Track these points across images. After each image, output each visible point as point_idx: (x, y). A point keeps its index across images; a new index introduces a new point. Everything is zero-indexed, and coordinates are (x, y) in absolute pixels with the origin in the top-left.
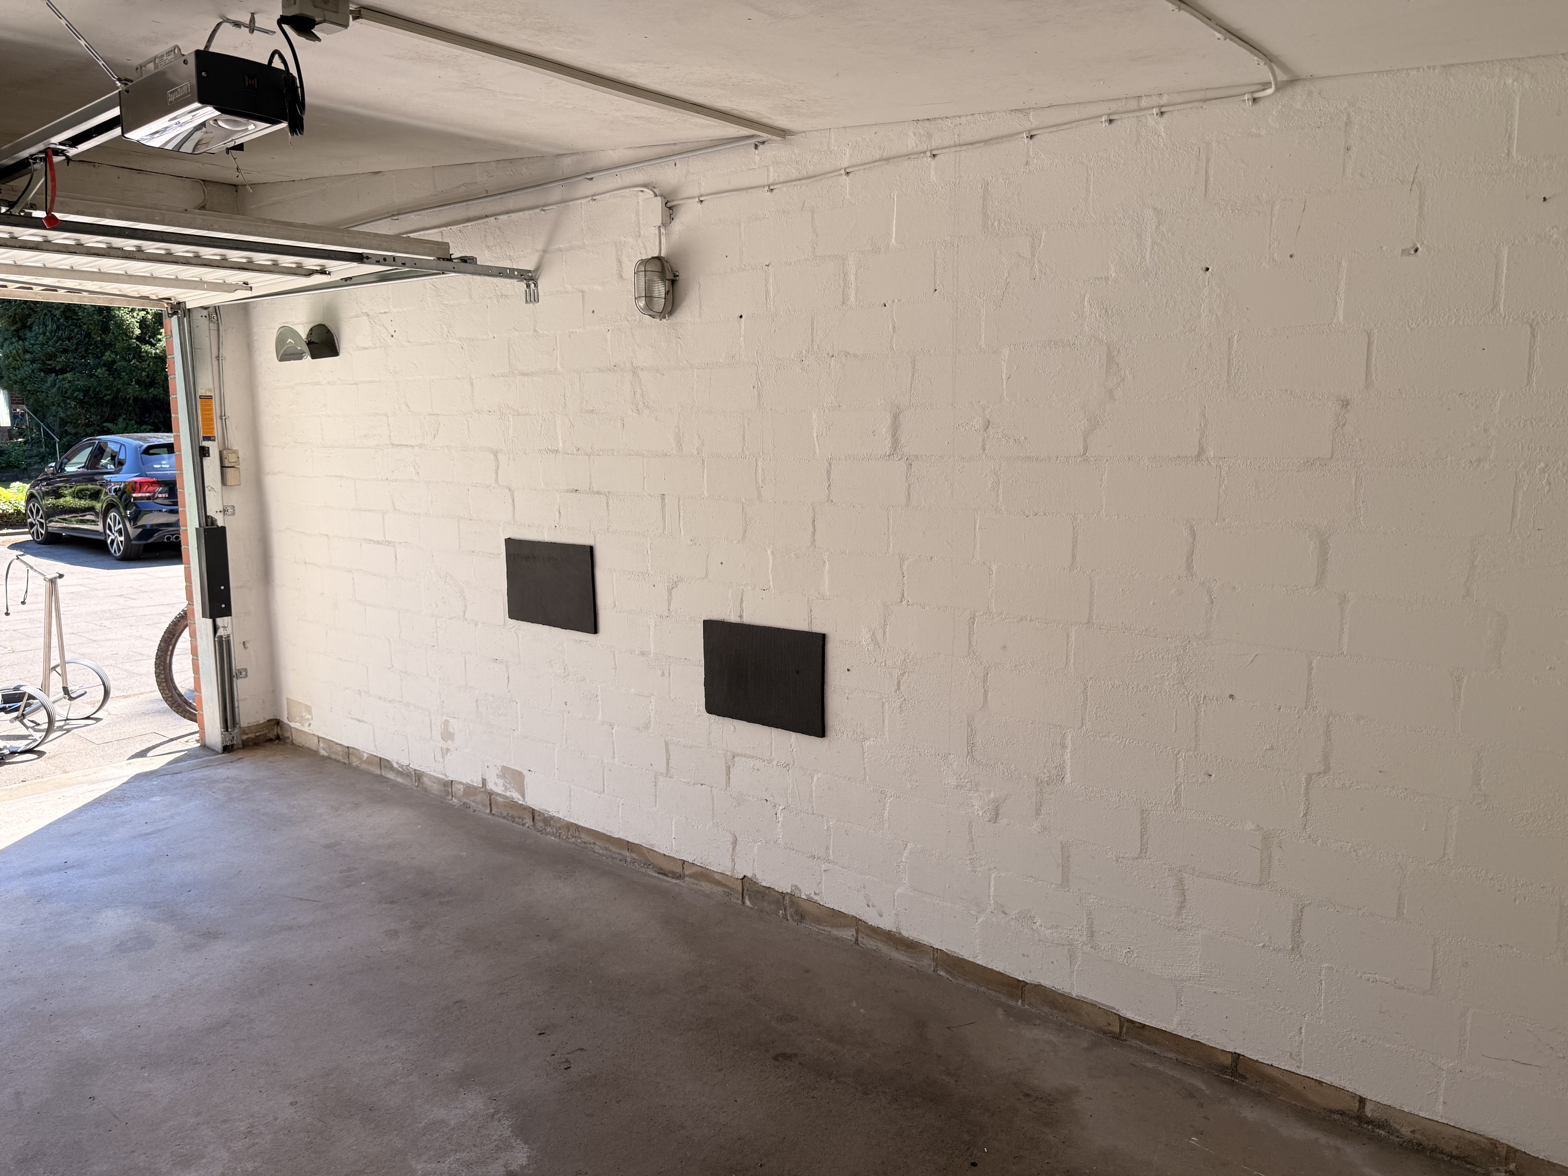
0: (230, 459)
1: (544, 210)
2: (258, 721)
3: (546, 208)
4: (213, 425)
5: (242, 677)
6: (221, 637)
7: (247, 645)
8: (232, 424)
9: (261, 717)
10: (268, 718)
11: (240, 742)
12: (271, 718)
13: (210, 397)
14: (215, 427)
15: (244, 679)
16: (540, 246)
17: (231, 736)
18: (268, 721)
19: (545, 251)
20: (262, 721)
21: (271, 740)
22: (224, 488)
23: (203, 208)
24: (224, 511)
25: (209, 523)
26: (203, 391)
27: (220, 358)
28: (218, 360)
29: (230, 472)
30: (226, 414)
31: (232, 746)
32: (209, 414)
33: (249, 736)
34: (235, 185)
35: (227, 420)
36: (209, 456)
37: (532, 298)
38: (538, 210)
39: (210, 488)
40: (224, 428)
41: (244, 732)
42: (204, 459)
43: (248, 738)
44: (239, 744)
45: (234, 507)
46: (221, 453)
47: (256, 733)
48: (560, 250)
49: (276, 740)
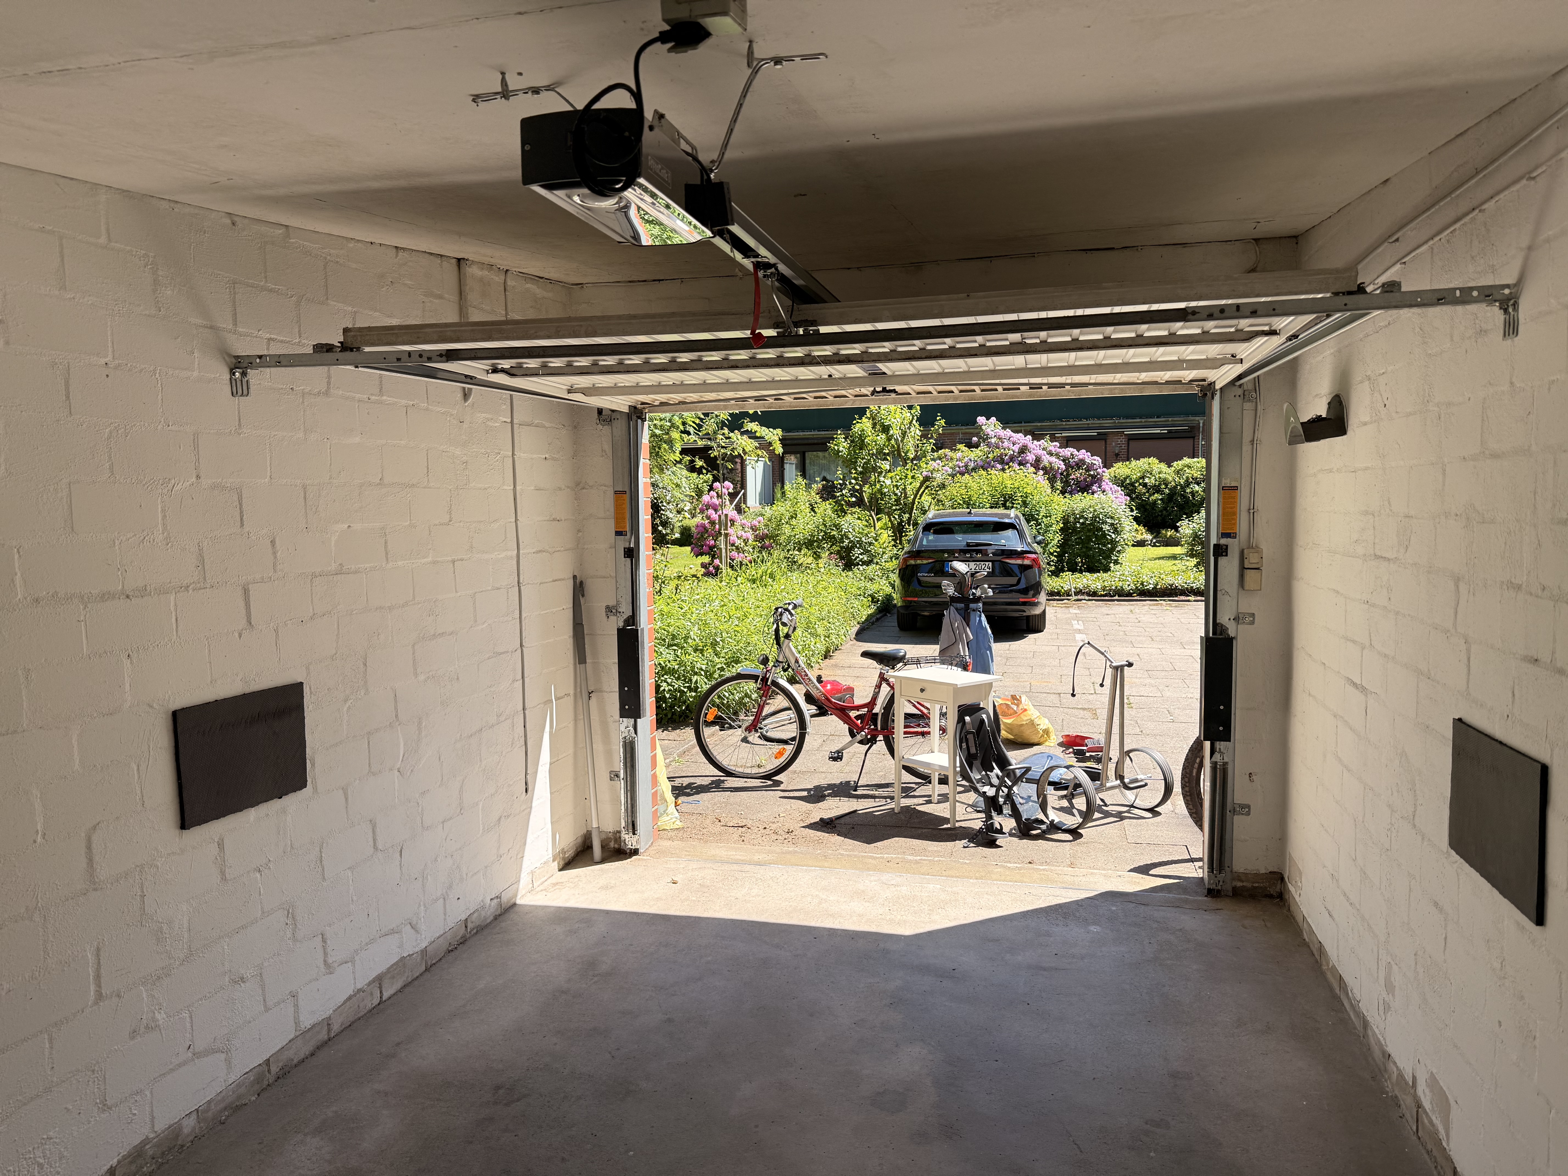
0: (1252, 559)
1: (1534, 178)
2: (1258, 870)
3: (1534, 174)
4: (1235, 520)
5: (1243, 814)
6: (1216, 763)
7: (1254, 777)
8: (1261, 519)
9: (1263, 867)
10: (1271, 869)
11: (1230, 889)
12: (1275, 870)
13: (1235, 488)
14: (1238, 522)
15: (1244, 817)
16: (1525, 242)
17: (1216, 879)
18: (1270, 872)
19: (1530, 248)
20: (1263, 871)
21: (1271, 896)
22: (1241, 592)
23: (1253, 270)
24: (1237, 619)
25: (1218, 632)
26: (1228, 481)
27: (1255, 442)
28: (1253, 444)
29: (1250, 575)
30: (1255, 507)
31: (1219, 891)
32: (1231, 508)
33: (1244, 884)
34: (1296, 237)
35: (1255, 514)
36: (1226, 555)
37: (1511, 328)
38: (1524, 182)
39: (1224, 591)
40: (1252, 522)
41: (1238, 877)
42: (1219, 558)
43: (1243, 886)
44: (1228, 891)
45: (1254, 614)
46: (1242, 553)
47: (1253, 883)
48: (1548, 241)
49: (1277, 898)
